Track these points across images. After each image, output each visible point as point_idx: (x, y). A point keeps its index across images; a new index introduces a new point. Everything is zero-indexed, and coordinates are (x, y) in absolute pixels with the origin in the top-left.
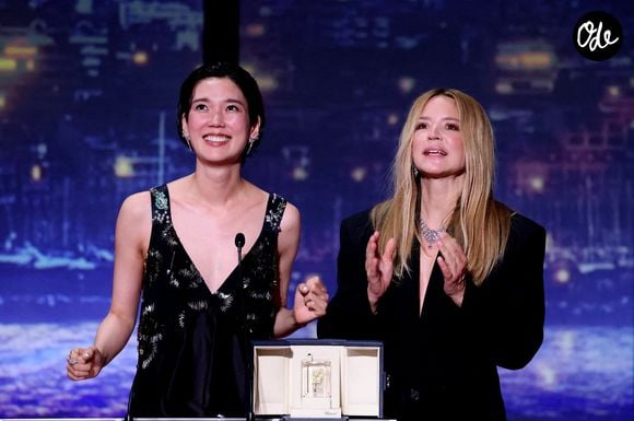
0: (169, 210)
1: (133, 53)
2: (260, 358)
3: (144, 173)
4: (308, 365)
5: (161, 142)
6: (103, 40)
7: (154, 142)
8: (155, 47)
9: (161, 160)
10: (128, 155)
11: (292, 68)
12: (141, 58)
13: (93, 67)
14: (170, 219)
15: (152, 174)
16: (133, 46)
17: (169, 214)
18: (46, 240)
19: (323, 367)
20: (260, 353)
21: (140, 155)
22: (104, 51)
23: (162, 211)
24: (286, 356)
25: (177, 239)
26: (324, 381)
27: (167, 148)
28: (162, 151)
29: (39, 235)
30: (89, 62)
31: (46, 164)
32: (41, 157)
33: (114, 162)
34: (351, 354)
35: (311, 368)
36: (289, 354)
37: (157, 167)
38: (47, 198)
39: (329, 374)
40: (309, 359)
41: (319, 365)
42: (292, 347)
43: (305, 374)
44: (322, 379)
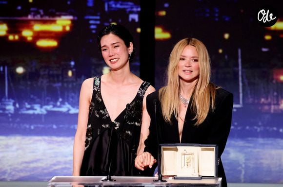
0: (100, 86)
1: (110, 23)
2: (164, 151)
4: (185, 154)
6: (98, 18)
8: (120, 21)
13: (93, 29)
14: (100, 90)
16: (111, 20)
17: (100, 87)
18: (74, 101)
19: (191, 155)
20: (164, 149)
22: (98, 22)
23: (97, 86)
25: (101, 98)
26: (192, 161)
29: (71, 99)
30: (93, 27)
31: (74, 70)
32: (72, 67)
33: (102, 69)
34: (203, 150)
35: (186, 156)
36: (176, 150)
38: (75, 84)
39: (194, 159)
40: (185, 152)
41: (189, 154)
42: (177, 147)
43: (183, 158)
44: (190, 160)
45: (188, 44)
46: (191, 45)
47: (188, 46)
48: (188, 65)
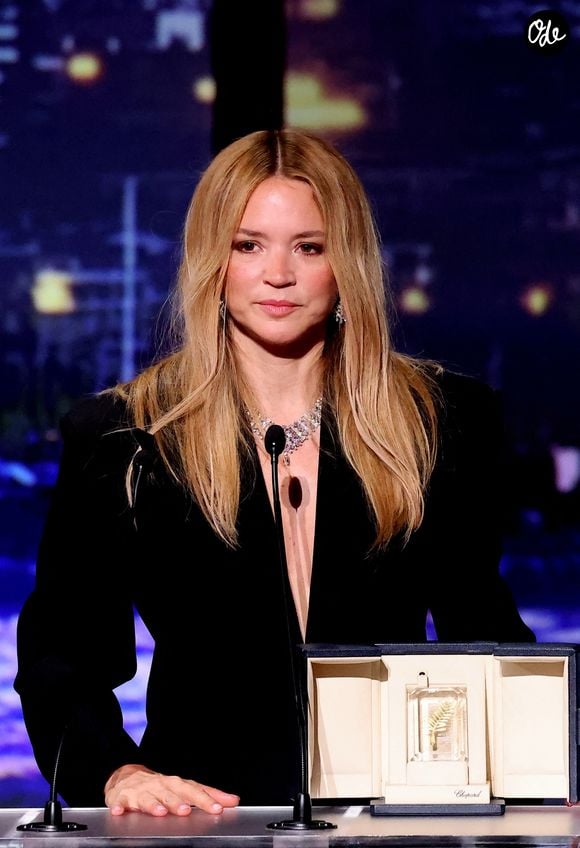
1: (67, 56)
2: (320, 681)
3: (94, 304)
4: (420, 695)
5: (129, 239)
7: (113, 240)
8: (113, 44)
9: (129, 276)
10: (61, 267)
11: (395, 82)
12: (84, 67)
15: (110, 305)
16: (68, 43)
19: (450, 699)
20: (321, 671)
21: (87, 266)
22: (10, 54)
24: (373, 677)
26: (454, 726)
27: (141, 252)
28: (130, 258)
33: (32, 281)
34: (509, 671)
35: (425, 702)
36: (381, 673)
37: (119, 290)
39: (464, 714)
40: (422, 682)
41: (443, 694)
42: (386, 659)
43: (413, 715)
44: (448, 724)
45: (271, 170)
46: (286, 174)
47: (271, 180)
48: (278, 279)
